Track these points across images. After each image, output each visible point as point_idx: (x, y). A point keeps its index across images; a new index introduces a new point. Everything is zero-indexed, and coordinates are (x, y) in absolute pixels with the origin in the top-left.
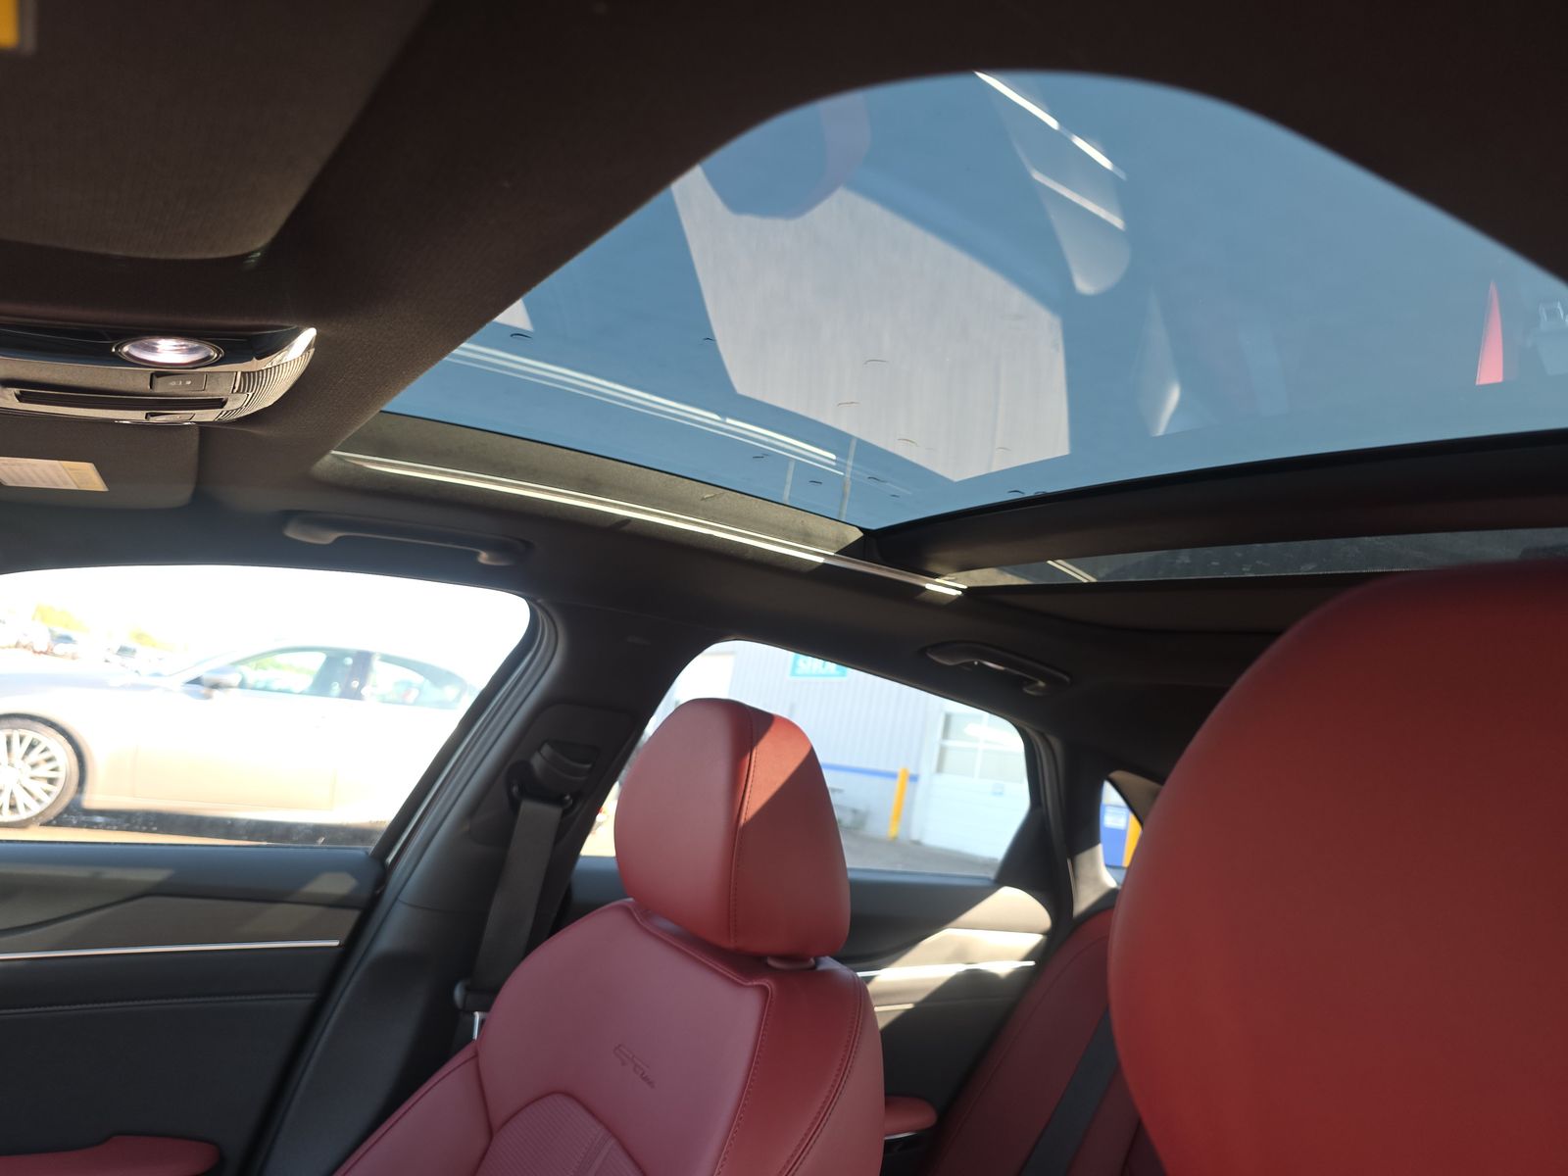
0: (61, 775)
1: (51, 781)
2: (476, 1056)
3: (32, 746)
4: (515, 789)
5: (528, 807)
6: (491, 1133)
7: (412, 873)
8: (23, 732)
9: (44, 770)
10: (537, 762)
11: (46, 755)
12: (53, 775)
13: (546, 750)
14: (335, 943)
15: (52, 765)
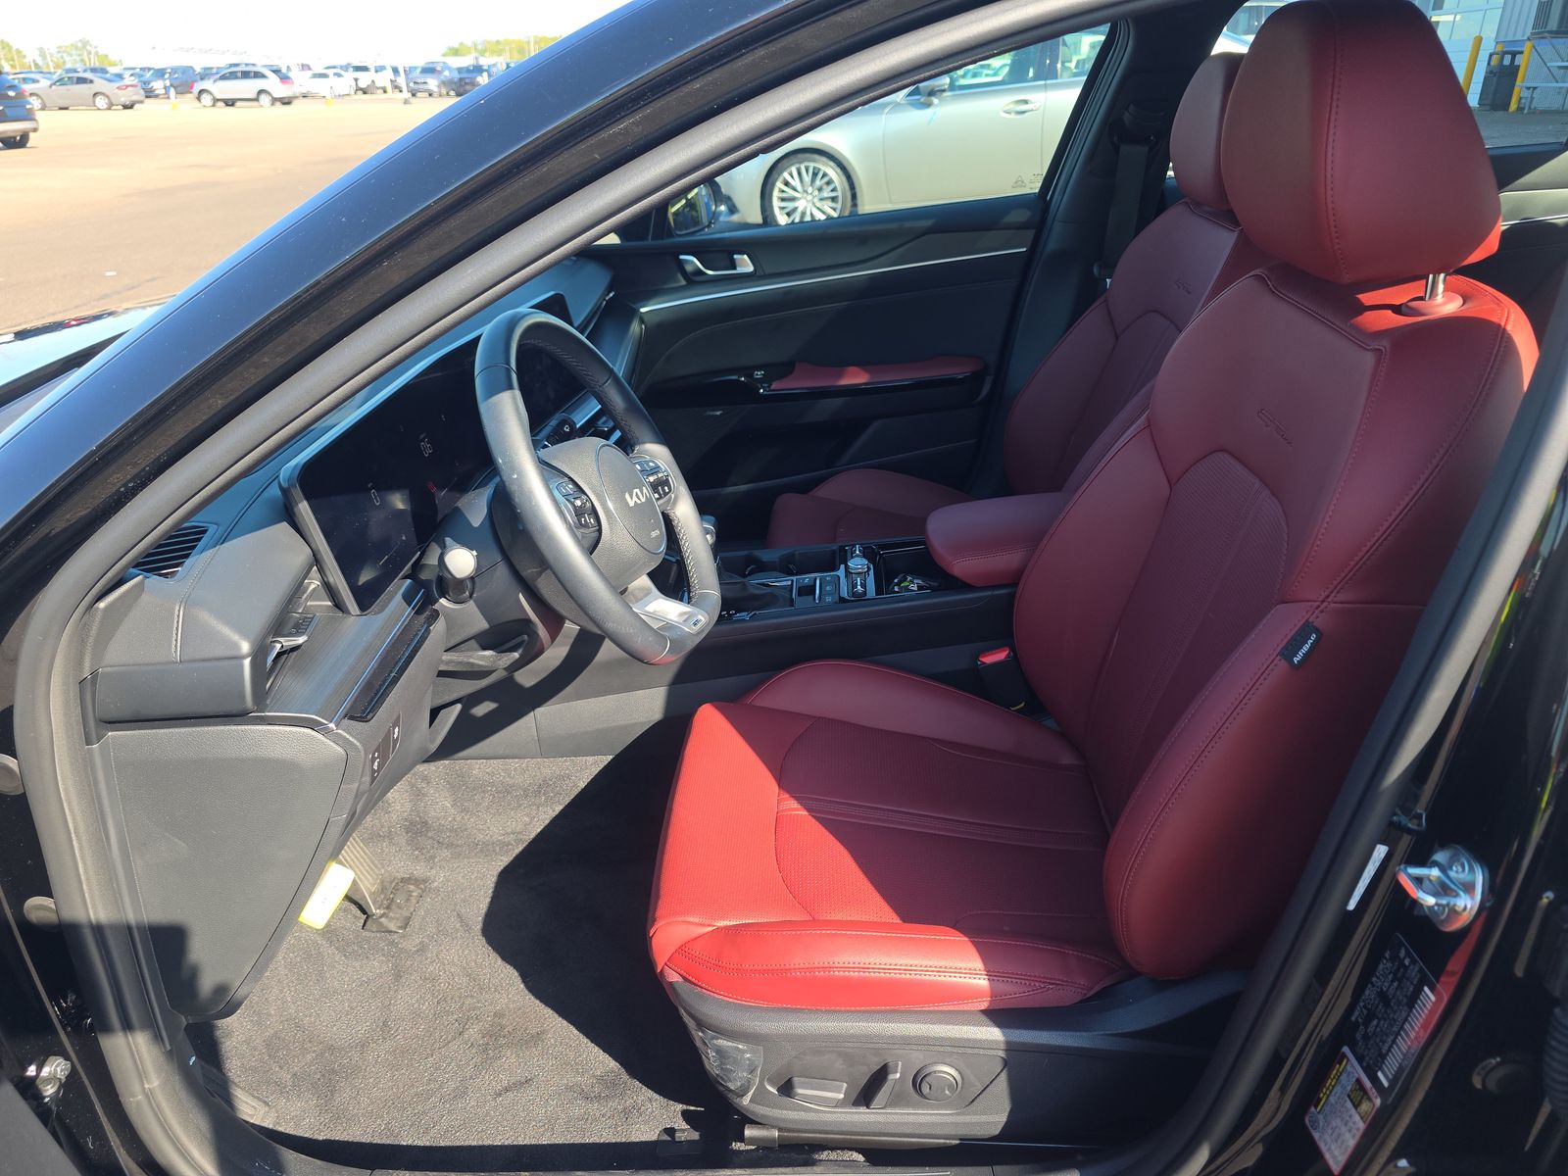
0: (839, 193)
1: (834, 199)
2: (1106, 301)
3: (815, 175)
4: (1116, 138)
5: (1125, 149)
6: (1117, 338)
7: (1061, 201)
8: (807, 164)
9: (826, 193)
10: (1127, 117)
11: (826, 180)
12: (833, 194)
13: (1132, 107)
14: (1025, 249)
15: (831, 187)
